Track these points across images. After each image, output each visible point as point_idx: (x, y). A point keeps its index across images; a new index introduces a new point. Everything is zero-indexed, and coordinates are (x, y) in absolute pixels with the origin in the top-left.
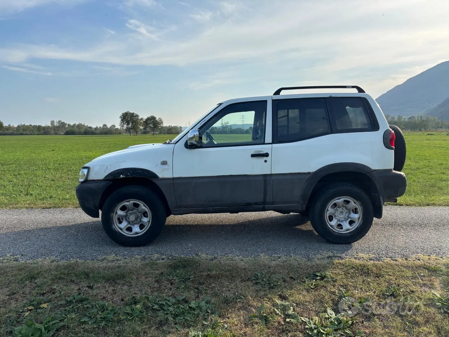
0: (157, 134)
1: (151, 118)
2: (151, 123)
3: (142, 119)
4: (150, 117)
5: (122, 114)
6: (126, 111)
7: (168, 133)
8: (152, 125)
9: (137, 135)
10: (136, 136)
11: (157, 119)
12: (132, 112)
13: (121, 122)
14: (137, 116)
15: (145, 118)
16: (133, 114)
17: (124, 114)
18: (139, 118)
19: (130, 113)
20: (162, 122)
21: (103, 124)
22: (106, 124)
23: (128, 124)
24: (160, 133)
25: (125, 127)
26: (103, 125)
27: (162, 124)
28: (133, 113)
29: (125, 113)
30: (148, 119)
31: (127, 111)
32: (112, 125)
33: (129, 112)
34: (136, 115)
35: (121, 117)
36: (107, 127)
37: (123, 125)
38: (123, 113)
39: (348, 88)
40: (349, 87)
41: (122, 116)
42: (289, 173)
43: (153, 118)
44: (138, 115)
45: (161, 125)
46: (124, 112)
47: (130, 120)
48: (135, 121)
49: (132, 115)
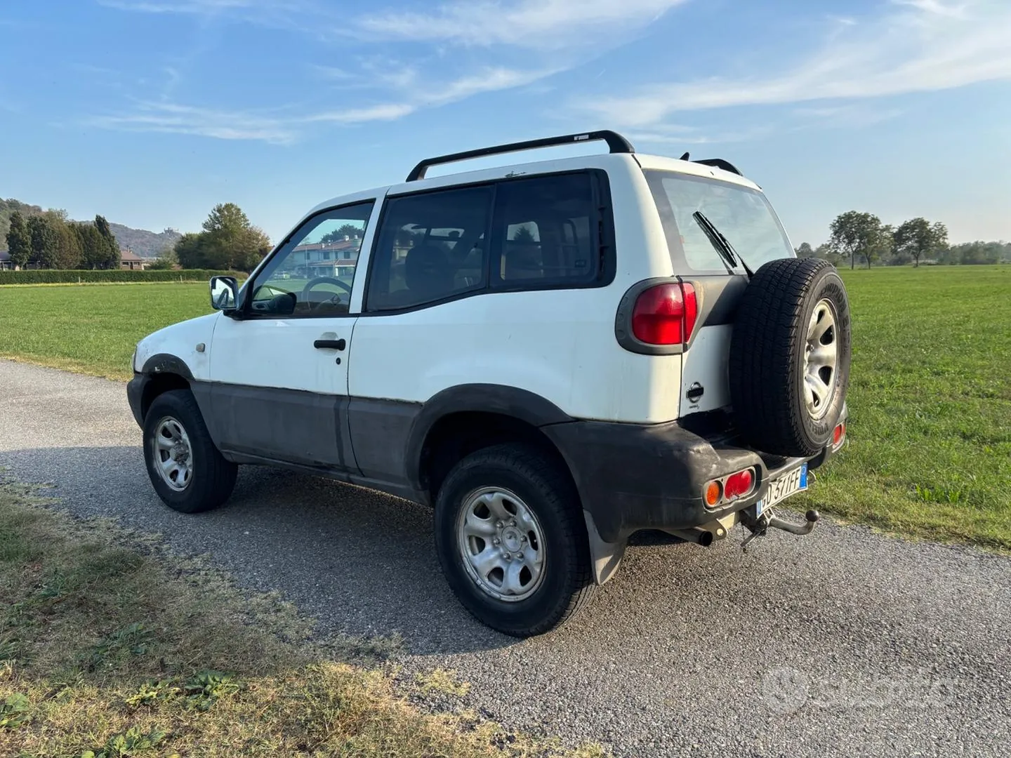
0: (933, 265)
1: (914, 225)
2: (913, 236)
3: (887, 228)
4: (912, 221)
5: (837, 219)
6: (847, 211)
7: (964, 262)
8: (916, 242)
9: (870, 268)
10: (868, 271)
11: (931, 226)
12: (861, 211)
13: (833, 238)
14: (875, 220)
15: (896, 224)
16: (866, 216)
17: (843, 218)
18: (880, 226)
19: (858, 216)
20: (945, 234)
21: (803, 242)
22: (810, 243)
23: (850, 243)
24: (941, 263)
25: (842, 249)
26: (800, 245)
27: (944, 238)
28: (865, 214)
29: (845, 214)
30: (905, 228)
31: (850, 211)
32: (823, 245)
33: (855, 212)
34: (873, 219)
35: (834, 226)
36: (810, 250)
37: (836, 244)
38: (839, 217)
39: (578, 141)
40: (580, 138)
41: (838, 222)
42: (382, 399)
43: (921, 224)
44: (879, 221)
45: (941, 240)
46: (842, 214)
47: (856, 232)
48: (867, 235)
49: (863, 219)
